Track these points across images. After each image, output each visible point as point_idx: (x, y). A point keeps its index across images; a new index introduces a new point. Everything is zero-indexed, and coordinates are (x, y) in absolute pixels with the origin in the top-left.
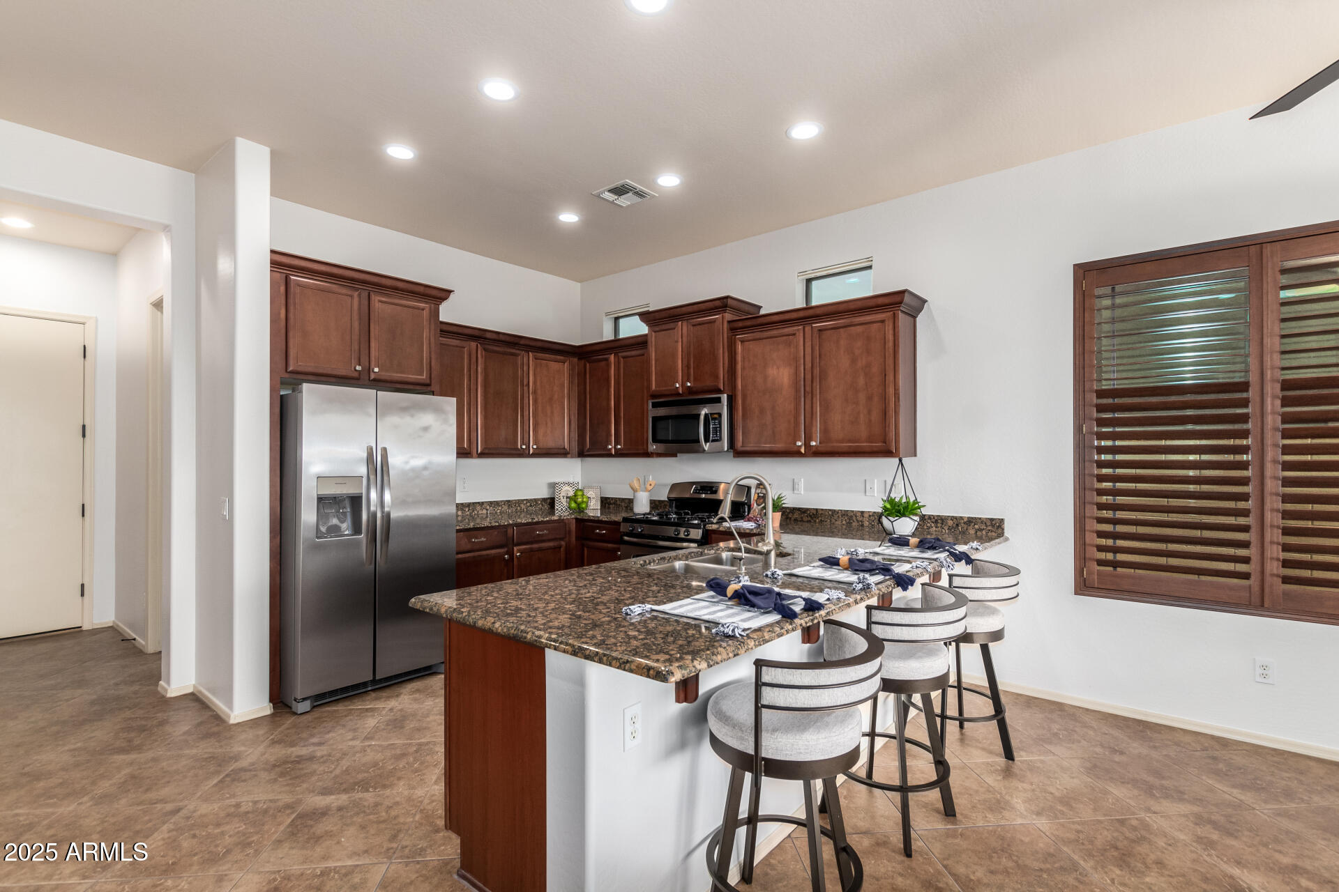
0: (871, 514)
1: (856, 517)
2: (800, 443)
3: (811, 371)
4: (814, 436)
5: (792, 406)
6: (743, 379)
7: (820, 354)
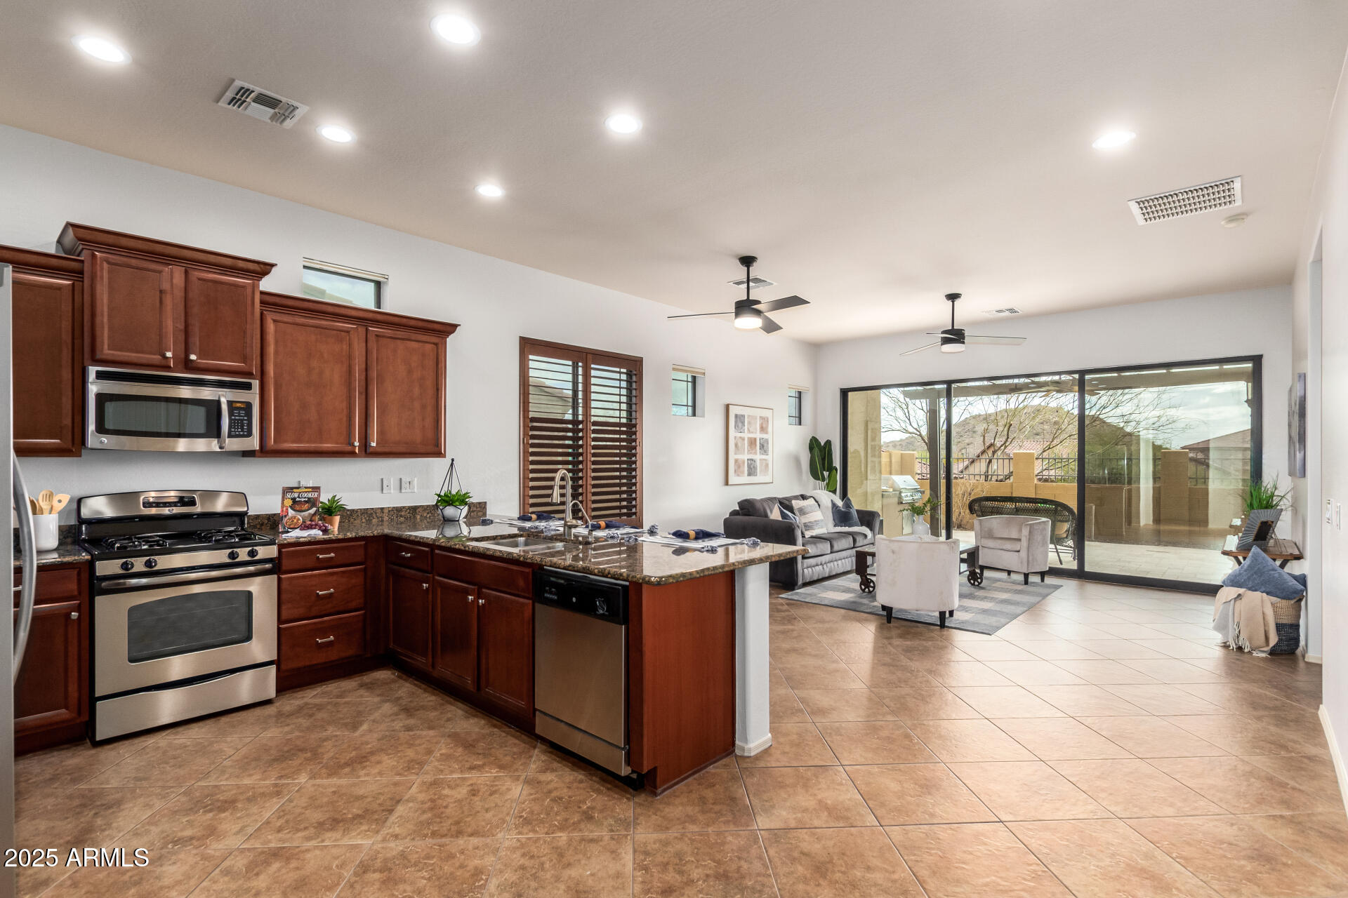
0: (390, 509)
1: (376, 513)
2: (357, 444)
3: (364, 373)
4: (370, 436)
5: (344, 405)
6: (276, 365)
7: (377, 359)
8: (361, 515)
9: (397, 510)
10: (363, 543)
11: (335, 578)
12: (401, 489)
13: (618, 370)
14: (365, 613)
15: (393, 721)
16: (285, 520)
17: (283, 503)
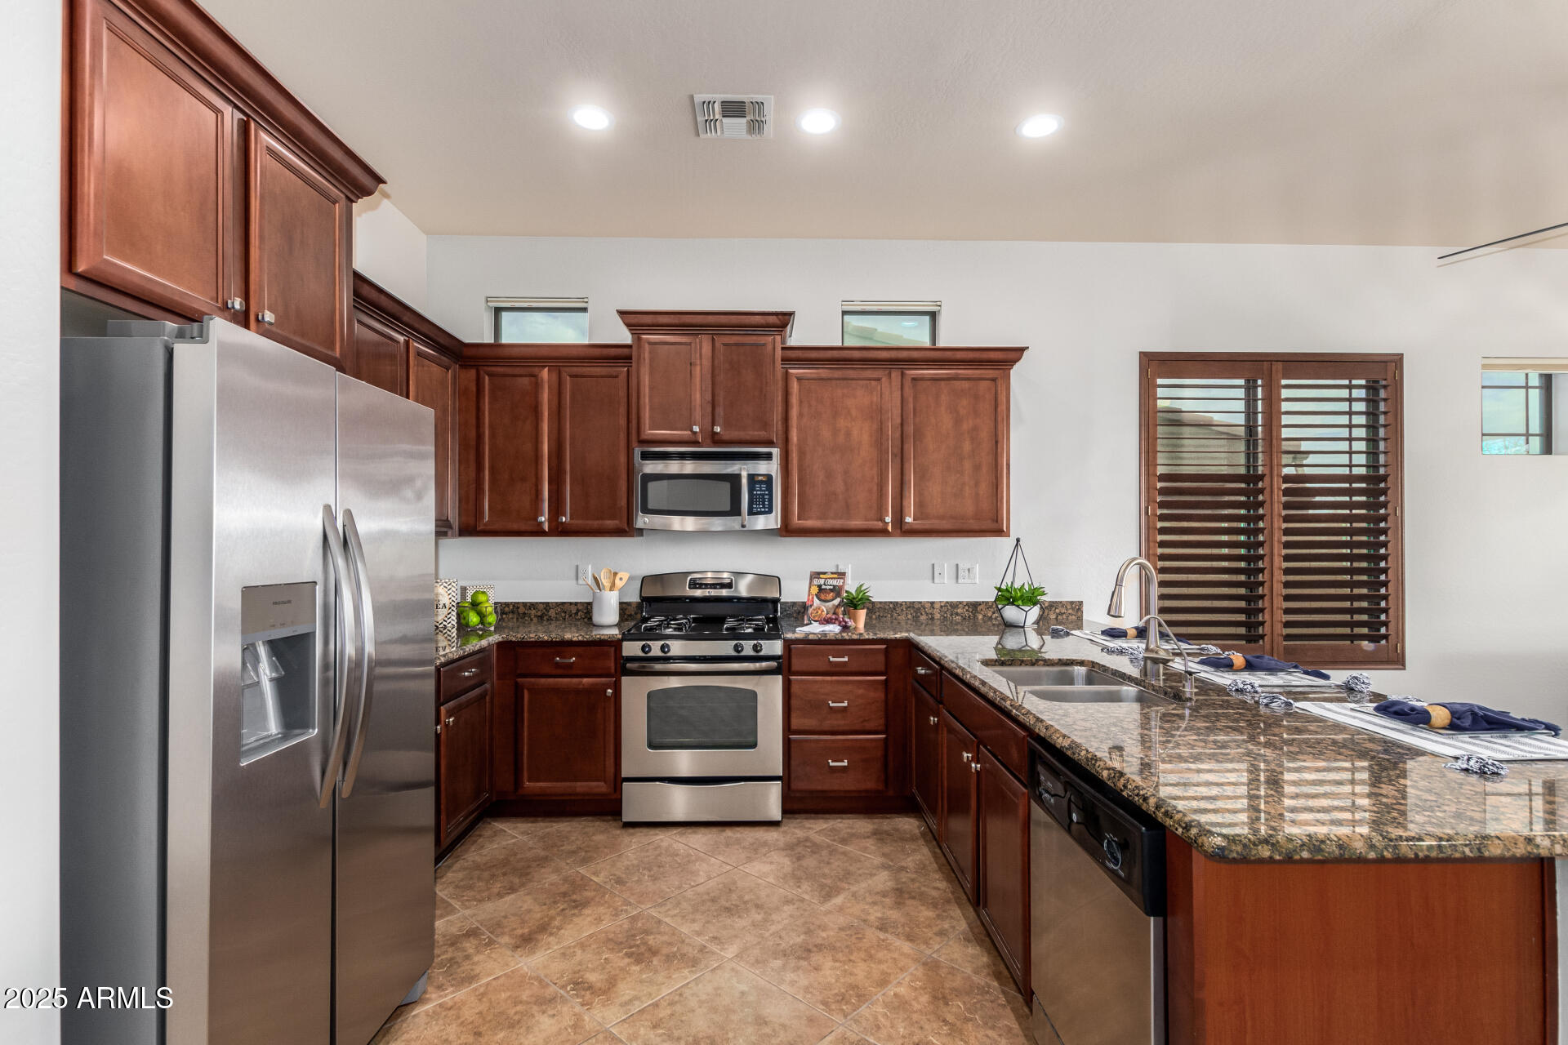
0: (943, 604)
1: (925, 608)
2: (888, 519)
3: (900, 429)
4: (906, 510)
5: (875, 471)
6: (800, 430)
7: (914, 409)
8: (907, 609)
9: (951, 606)
10: (884, 646)
11: (850, 687)
12: (957, 578)
13: (1346, 382)
14: (886, 738)
15: (875, 903)
16: (810, 610)
17: (810, 590)
